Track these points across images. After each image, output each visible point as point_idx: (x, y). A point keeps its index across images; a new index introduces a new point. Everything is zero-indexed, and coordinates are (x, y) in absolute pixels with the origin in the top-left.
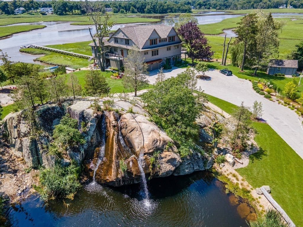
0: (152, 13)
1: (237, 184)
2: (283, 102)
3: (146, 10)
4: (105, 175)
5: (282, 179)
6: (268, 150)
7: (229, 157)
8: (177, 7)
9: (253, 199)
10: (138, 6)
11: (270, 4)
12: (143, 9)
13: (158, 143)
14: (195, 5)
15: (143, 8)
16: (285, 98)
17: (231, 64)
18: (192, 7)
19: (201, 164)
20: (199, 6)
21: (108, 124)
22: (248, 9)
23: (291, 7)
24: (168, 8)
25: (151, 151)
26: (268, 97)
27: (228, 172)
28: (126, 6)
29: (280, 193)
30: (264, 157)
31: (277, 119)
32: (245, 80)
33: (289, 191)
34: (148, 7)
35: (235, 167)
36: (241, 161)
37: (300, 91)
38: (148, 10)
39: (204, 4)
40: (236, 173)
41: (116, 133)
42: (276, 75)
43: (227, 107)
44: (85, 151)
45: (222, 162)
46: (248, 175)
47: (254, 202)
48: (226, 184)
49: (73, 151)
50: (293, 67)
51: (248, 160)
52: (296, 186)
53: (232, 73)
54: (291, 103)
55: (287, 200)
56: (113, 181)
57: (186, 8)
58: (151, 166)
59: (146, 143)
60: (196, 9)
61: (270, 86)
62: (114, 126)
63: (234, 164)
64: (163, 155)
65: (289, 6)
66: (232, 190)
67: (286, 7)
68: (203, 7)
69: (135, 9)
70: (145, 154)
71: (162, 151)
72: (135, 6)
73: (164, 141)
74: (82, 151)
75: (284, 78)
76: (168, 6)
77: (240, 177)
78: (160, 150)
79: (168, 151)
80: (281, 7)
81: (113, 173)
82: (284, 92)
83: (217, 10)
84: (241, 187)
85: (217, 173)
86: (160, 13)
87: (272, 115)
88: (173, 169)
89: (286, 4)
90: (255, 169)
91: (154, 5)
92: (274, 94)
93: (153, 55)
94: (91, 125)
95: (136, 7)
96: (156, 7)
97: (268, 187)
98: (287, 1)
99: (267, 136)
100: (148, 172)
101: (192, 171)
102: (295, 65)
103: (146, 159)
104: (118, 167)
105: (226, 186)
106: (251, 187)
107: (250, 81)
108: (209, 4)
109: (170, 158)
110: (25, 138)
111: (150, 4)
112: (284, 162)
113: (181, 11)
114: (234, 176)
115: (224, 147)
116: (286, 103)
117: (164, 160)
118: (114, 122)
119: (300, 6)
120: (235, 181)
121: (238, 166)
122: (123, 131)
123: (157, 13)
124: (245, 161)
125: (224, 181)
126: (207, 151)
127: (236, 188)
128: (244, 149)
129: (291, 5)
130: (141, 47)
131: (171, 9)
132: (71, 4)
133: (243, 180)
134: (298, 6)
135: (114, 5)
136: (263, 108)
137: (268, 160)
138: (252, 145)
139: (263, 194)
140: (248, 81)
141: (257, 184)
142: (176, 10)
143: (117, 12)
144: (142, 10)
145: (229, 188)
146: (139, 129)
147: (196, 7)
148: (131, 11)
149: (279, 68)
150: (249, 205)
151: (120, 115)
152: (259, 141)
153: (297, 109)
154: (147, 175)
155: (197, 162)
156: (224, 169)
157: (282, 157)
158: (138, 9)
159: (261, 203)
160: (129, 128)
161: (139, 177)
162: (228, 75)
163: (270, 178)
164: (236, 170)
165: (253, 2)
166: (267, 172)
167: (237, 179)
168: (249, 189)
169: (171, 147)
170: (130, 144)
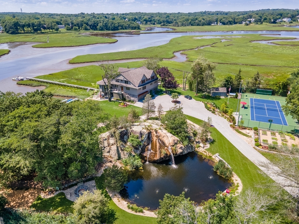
0: (104, 30)
1: (207, 155)
2: (221, 115)
3: (98, 27)
4: (153, 158)
5: (223, 150)
6: (217, 140)
7: (201, 145)
8: (127, 25)
9: (213, 159)
10: (90, 23)
11: (204, 22)
12: (96, 27)
13: (175, 141)
14: (141, 21)
15: (95, 25)
16: (222, 113)
17: (189, 89)
18: (139, 22)
19: (191, 149)
20: (145, 22)
21: (153, 136)
22: (187, 26)
23: (221, 24)
24: (119, 25)
25: (173, 145)
26: (214, 112)
27: (202, 151)
28: (79, 24)
29: (222, 155)
30: (215, 143)
31: (219, 124)
32: (199, 102)
33: (226, 154)
34: (100, 25)
35: (205, 149)
36: (206, 146)
37: (228, 107)
38: (100, 27)
39: (150, 20)
40: (205, 151)
41: (157, 139)
42: (216, 97)
43: (194, 120)
44: (141, 149)
45: (199, 147)
46: (210, 151)
47: (214, 160)
48: (202, 155)
49: (136, 149)
50: (224, 92)
51: (209, 145)
52: (228, 152)
53: (192, 98)
54: (225, 115)
55: (225, 157)
56: (158, 160)
57: (136, 26)
58: (174, 151)
59: (171, 141)
60: (143, 24)
61: (214, 105)
62: (156, 136)
63: (204, 147)
64: (178, 146)
65: (219, 23)
66: (205, 157)
67: (217, 24)
68: (149, 23)
69: (88, 26)
70: (171, 146)
71: (177, 144)
72: (87, 24)
73: (177, 140)
74: (140, 149)
75: (220, 98)
76: (119, 23)
77: (207, 152)
78: (176, 144)
79: (179, 144)
80: (213, 24)
81: (157, 156)
82: (221, 109)
83: (161, 26)
84: (208, 156)
85: (197, 152)
86: (112, 30)
87: (217, 123)
88: (182, 151)
89: (217, 21)
90: (212, 148)
91: (106, 23)
92: (216, 110)
93: (143, 90)
94: (145, 137)
95: (89, 25)
96: (108, 24)
97: (218, 154)
98: (217, 19)
99: (215, 134)
100: (173, 153)
101: (187, 152)
102: (225, 91)
103: (172, 148)
104: (161, 153)
105: (203, 156)
106: (212, 155)
107: (203, 102)
108: (154, 20)
109: (180, 147)
110: (113, 146)
111: (102, 22)
112: (223, 144)
113: (131, 28)
114: (205, 152)
115: (198, 141)
116: (222, 115)
117: (178, 148)
118: (156, 134)
119: (228, 23)
120: (206, 154)
121: (206, 148)
122: (160, 137)
123: (109, 30)
124: (208, 146)
125: (201, 154)
126: (192, 143)
127: (206, 156)
128: (207, 140)
129: (221, 22)
130: (137, 86)
131: (122, 26)
132: (23, 23)
133: (208, 153)
134: (226, 23)
135: (66, 22)
136: (212, 120)
137: (217, 144)
138: (210, 139)
139: (216, 156)
140: (201, 102)
141: (214, 153)
142: (126, 27)
143: (70, 30)
144: (94, 28)
145: (204, 157)
146: (166, 136)
147: (142, 23)
148: (84, 28)
149: (217, 93)
150: (212, 161)
151: (157, 131)
152: (212, 136)
153: (227, 118)
154: (173, 154)
155: (189, 148)
156: (200, 150)
157: (222, 142)
158: (90, 26)
159: (216, 160)
160: (162, 136)
161: (170, 155)
162: (189, 99)
163: (218, 151)
164: (205, 150)
165: (190, 20)
166: (217, 149)
167: (206, 153)
168: (211, 156)
169: (180, 142)
170: (164, 143)
